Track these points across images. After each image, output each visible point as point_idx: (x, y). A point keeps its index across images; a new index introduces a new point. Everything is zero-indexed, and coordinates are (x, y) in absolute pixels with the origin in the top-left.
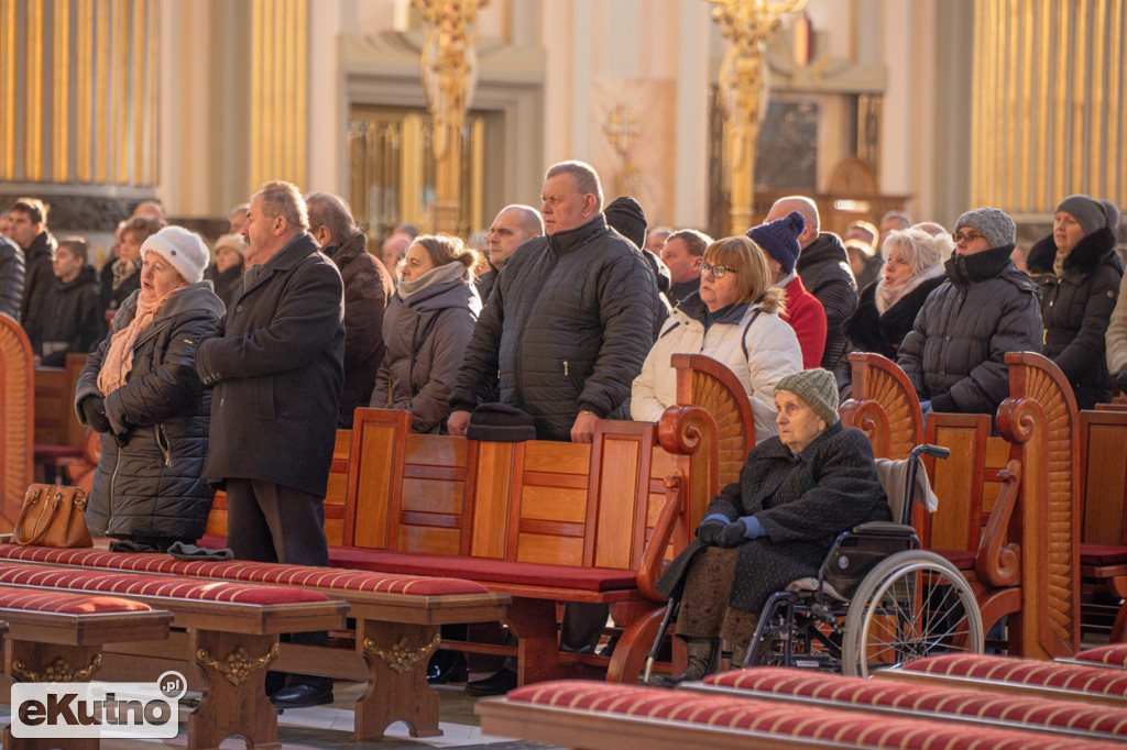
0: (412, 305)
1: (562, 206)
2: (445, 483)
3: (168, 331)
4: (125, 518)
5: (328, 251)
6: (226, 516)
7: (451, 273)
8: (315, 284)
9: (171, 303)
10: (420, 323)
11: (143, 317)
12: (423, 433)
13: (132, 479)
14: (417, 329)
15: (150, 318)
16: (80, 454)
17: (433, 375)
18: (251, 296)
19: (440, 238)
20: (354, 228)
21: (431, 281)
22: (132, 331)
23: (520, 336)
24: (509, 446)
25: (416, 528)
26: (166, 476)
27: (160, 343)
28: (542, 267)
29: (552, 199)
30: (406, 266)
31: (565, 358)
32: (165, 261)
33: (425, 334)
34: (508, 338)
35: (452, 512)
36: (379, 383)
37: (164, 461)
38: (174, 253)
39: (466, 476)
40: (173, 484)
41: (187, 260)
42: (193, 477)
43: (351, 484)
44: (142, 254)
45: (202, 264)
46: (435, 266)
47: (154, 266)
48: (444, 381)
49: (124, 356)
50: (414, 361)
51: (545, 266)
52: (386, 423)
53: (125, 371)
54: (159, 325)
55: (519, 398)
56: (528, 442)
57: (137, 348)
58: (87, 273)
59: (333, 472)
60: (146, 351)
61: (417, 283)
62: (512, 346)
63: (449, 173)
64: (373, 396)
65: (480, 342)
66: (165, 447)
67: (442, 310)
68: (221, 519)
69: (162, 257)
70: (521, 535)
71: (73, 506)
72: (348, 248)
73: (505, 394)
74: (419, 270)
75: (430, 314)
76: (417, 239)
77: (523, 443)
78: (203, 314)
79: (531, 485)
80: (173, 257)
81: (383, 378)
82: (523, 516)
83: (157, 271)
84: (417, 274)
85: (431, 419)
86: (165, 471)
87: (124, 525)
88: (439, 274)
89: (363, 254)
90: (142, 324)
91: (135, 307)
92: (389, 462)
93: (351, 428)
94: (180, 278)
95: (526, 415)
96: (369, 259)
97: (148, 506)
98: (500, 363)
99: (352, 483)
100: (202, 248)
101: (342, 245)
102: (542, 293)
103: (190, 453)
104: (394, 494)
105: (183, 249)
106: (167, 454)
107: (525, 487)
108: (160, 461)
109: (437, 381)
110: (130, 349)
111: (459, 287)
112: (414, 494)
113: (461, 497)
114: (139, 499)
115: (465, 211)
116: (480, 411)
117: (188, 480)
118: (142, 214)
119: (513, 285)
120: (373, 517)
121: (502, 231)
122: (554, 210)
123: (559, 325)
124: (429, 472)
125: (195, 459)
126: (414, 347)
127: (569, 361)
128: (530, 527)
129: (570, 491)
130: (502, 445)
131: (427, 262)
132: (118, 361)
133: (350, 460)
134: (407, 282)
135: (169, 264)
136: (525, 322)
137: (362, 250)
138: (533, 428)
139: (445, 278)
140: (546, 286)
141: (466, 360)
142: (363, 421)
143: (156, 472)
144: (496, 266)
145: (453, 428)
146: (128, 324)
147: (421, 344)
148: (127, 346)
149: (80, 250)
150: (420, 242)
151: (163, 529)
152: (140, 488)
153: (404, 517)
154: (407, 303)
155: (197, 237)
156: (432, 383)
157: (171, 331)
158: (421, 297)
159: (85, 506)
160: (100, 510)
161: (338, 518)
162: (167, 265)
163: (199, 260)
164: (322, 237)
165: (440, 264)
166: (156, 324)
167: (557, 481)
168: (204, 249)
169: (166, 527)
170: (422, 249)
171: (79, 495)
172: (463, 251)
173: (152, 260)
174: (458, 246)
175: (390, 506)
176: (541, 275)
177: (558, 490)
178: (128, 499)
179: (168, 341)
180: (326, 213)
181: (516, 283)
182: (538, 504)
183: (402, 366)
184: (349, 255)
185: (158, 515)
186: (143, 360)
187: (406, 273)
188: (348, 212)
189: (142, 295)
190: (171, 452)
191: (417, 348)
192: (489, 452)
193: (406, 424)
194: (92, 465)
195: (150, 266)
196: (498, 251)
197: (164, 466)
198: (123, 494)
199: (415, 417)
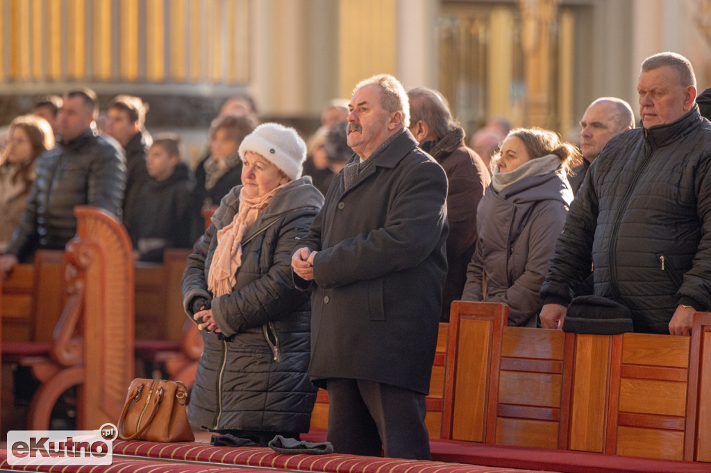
0: (507, 196)
1: (664, 98)
2: (542, 376)
3: (277, 227)
4: (235, 413)
5: (426, 146)
6: (328, 409)
7: (546, 166)
8: (423, 184)
9: (279, 199)
10: (517, 215)
11: (247, 211)
12: (519, 326)
13: (241, 374)
14: (513, 221)
15: (254, 214)
16: (179, 349)
17: (530, 266)
18: (353, 194)
19: (536, 132)
20: (452, 123)
21: (527, 173)
22: (238, 227)
23: (615, 229)
24: (607, 339)
25: (515, 421)
26: (275, 371)
27: (268, 239)
28: (636, 160)
29: (653, 92)
30: (502, 159)
31: (662, 253)
32: (265, 160)
33: (520, 226)
34: (602, 231)
35: (549, 405)
36: (470, 277)
37: (273, 357)
38: (272, 151)
39: (564, 368)
40: (283, 378)
41: (287, 156)
42: (302, 372)
43: (448, 378)
44: (241, 153)
45: (300, 157)
46: (531, 158)
47: (255, 166)
48: (541, 272)
49: (233, 252)
50: (510, 253)
51: (640, 159)
52: (482, 316)
53: (235, 267)
54: (266, 223)
55: (614, 292)
56: (626, 335)
57: (245, 244)
58: (181, 170)
59: (435, 365)
60: (254, 247)
61: (513, 174)
62: (606, 240)
63: (538, 68)
64: (466, 288)
65: (572, 236)
66: (274, 343)
67: (537, 202)
68: (322, 412)
69: (262, 156)
70: (620, 428)
71: (175, 401)
72: (446, 143)
73: (600, 288)
74: (515, 161)
75: (527, 206)
76: (512, 133)
77: (622, 335)
78: (310, 210)
79: (629, 378)
80: (272, 155)
81: (474, 272)
82: (621, 410)
83: (259, 170)
84: (513, 166)
85: (526, 311)
86: (274, 367)
87: (235, 420)
88: (536, 165)
89: (461, 149)
90: (248, 219)
91: (238, 203)
92: (485, 355)
93: (448, 321)
94: (281, 174)
95: (624, 308)
96: (467, 154)
97: (259, 401)
98: (594, 256)
99: (450, 377)
100: (298, 142)
101: (439, 139)
102: (637, 187)
103: (295, 349)
104: (491, 387)
105: (281, 145)
106: (276, 349)
107: (623, 381)
108: (269, 356)
109: (533, 272)
110: (238, 245)
111: (553, 180)
112: (510, 386)
113: (558, 389)
114: (249, 394)
115: (555, 106)
116: (575, 303)
117: (297, 375)
118: (230, 111)
119: (606, 179)
120: (471, 409)
121: (596, 125)
122: (655, 102)
123: (654, 220)
124: (524, 365)
125: (303, 354)
126: (509, 239)
127: (664, 255)
128: (627, 420)
129: (668, 384)
130: (600, 338)
131: (523, 154)
132: (228, 257)
133: (446, 353)
134: (503, 173)
135: (269, 162)
136: (619, 215)
137: (459, 144)
138: (630, 320)
139: (540, 170)
140: (641, 180)
141: (557, 252)
142: (459, 314)
143: (265, 367)
144: (589, 160)
145: (546, 321)
146: (231, 220)
147: (517, 235)
148: (236, 242)
149: (172, 147)
150: (517, 135)
151: (274, 424)
152: (249, 384)
153: (501, 411)
154: (503, 195)
155: (292, 131)
156: (527, 275)
157: (281, 227)
158: (515, 189)
159: (188, 400)
160: (208, 406)
161: (435, 411)
162: (268, 164)
163: (296, 154)
164: (420, 131)
165: (536, 156)
166: (263, 221)
167: (655, 374)
168: (300, 142)
169: (276, 421)
170: (518, 141)
171: (181, 389)
172: (558, 146)
173: (251, 159)
174: (552, 140)
175: (487, 399)
176: (636, 168)
177: (657, 383)
178: (236, 395)
179: (277, 238)
180: (424, 108)
181: (610, 176)
182: (636, 396)
183: (498, 258)
184: (447, 149)
185: (269, 410)
186: (251, 256)
187: (501, 166)
188: (446, 107)
189: (244, 191)
190: (279, 348)
191: (513, 239)
192: (587, 345)
193: (503, 316)
194: (190, 359)
195: (251, 166)
196: (589, 145)
197: (272, 361)
198: (233, 389)
199: (511, 309)
